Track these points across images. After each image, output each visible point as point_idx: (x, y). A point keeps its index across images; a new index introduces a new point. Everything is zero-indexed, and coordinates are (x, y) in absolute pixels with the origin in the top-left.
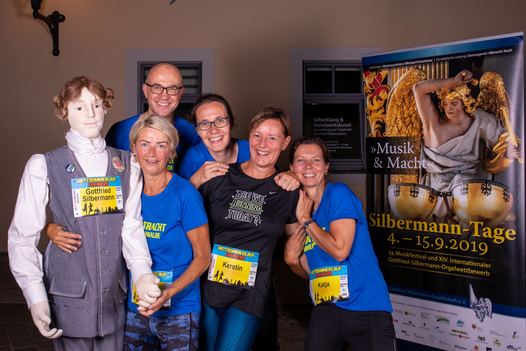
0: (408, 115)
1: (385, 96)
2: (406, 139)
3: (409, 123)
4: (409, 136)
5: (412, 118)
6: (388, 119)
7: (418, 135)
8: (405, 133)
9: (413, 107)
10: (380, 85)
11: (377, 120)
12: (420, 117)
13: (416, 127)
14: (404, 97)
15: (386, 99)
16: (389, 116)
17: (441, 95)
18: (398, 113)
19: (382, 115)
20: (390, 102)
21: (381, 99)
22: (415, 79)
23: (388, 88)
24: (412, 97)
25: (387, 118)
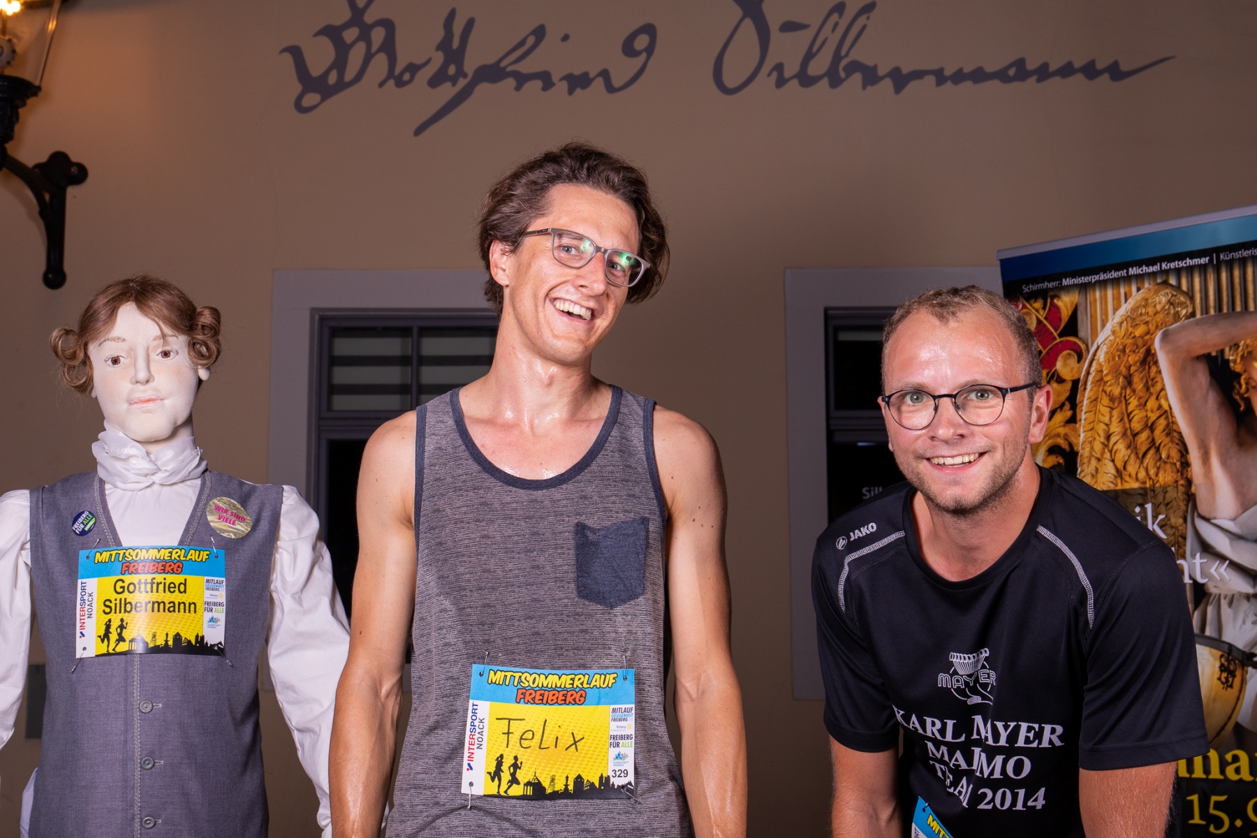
0: (1142, 423)
1: (1072, 369)
2: (1140, 494)
3: (1148, 446)
4: (1148, 485)
5: (1157, 432)
6: (1081, 437)
7: (1177, 482)
8: (1137, 479)
9: (1157, 398)
10: (1055, 339)
11: (1050, 441)
12: (1178, 427)
13: (1168, 457)
14: (1129, 370)
15: (1076, 377)
16: (1086, 429)
17: (1238, 361)
18: (1113, 419)
19: (1064, 426)
20: (1089, 386)
21: (1061, 380)
22: (1160, 317)
23: (1080, 347)
24: (1154, 369)
25: (1082, 435)
